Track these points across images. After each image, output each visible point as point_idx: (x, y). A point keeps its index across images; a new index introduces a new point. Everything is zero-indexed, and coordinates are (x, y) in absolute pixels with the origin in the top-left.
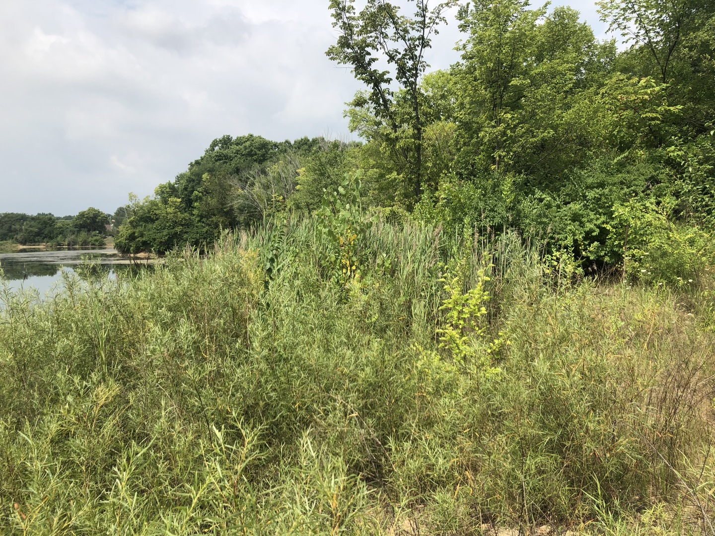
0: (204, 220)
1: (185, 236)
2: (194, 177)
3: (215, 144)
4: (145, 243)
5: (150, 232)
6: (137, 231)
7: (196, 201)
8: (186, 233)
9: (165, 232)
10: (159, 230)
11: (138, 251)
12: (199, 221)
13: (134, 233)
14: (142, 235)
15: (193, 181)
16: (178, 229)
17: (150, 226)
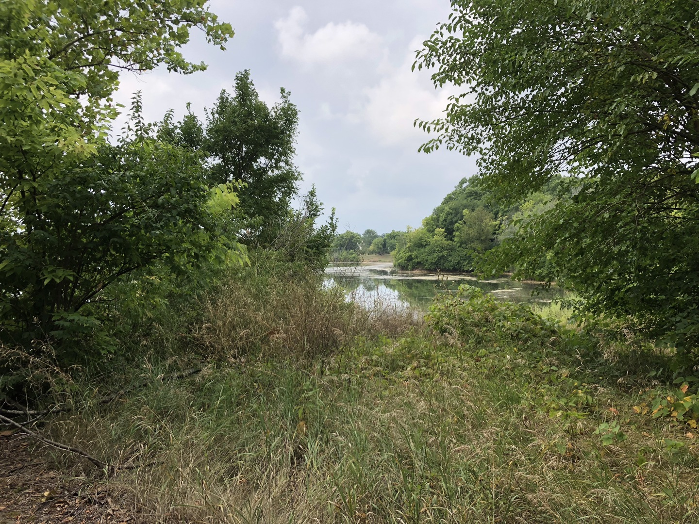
0: (463, 246)
1: (450, 258)
2: (451, 211)
3: (463, 181)
4: (419, 263)
5: (422, 254)
6: (414, 253)
7: (457, 230)
8: (450, 255)
9: (435, 255)
10: (429, 254)
11: (413, 269)
12: (459, 246)
13: (411, 256)
14: (417, 257)
15: (452, 214)
16: (445, 253)
17: (422, 250)
